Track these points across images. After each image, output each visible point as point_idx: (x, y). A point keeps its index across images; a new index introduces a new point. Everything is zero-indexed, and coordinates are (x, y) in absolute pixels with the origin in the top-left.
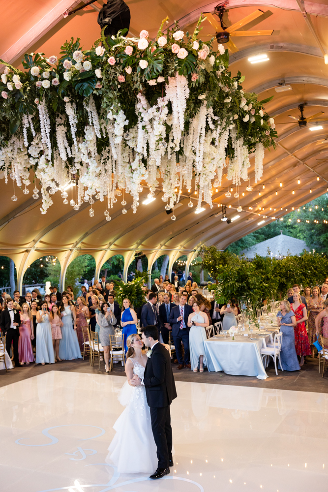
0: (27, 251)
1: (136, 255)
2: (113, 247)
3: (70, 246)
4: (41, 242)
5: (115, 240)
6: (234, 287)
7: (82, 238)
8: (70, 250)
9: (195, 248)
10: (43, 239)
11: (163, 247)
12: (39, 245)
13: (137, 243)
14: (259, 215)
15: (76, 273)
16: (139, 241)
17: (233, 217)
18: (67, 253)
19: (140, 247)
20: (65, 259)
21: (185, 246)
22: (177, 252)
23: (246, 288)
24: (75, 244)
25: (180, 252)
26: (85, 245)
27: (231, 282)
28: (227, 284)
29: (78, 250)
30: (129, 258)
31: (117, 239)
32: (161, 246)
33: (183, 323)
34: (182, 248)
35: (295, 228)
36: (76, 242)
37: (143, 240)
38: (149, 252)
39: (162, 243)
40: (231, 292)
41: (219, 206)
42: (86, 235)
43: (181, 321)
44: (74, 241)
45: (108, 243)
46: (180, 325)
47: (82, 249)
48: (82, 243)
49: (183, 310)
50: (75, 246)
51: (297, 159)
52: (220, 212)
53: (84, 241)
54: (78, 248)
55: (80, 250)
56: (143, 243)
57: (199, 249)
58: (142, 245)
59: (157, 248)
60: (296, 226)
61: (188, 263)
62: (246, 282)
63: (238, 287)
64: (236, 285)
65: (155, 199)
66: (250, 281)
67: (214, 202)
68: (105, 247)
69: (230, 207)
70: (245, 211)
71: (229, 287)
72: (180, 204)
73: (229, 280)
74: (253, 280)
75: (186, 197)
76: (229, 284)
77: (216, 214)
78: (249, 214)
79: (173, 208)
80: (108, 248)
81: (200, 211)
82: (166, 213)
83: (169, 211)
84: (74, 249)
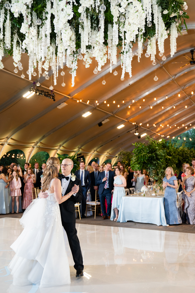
0: (2, 144)
1: (78, 155)
2: (62, 148)
3: (33, 144)
4: (12, 139)
5: (63, 144)
6: (146, 157)
7: (41, 140)
8: (33, 147)
9: (116, 155)
10: (13, 137)
11: (96, 152)
12: (10, 141)
13: (78, 147)
14: (159, 135)
16: (80, 146)
17: (142, 134)
18: (31, 149)
19: (80, 150)
20: (29, 153)
21: (110, 153)
22: (105, 157)
23: (155, 158)
24: (36, 143)
25: (106, 156)
26: (42, 144)
27: (144, 154)
28: (140, 155)
29: (38, 148)
31: (65, 142)
32: (94, 151)
34: (108, 154)
36: (37, 142)
37: (82, 146)
38: (87, 154)
39: (95, 149)
40: (143, 160)
41: (133, 124)
42: (44, 137)
44: (35, 141)
45: (59, 145)
46: (104, 186)
47: (41, 147)
48: (41, 143)
49: (108, 174)
50: (36, 145)
51: (186, 94)
52: (134, 129)
53: (42, 141)
54: (38, 146)
55: (39, 148)
56: (82, 148)
59: (91, 152)
62: (155, 154)
63: (149, 157)
64: (147, 155)
65: (91, 113)
66: (158, 153)
67: (130, 121)
68: (57, 148)
69: (141, 124)
70: (150, 130)
71: (142, 157)
72: (108, 120)
73: (142, 152)
74: (160, 152)
75: (112, 115)
76: (142, 155)
77: (131, 131)
78: (153, 133)
79: (103, 122)
80: (59, 148)
81: (121, 127)
82: (98, 125)
83: (100, 124)
84: (35, 147)
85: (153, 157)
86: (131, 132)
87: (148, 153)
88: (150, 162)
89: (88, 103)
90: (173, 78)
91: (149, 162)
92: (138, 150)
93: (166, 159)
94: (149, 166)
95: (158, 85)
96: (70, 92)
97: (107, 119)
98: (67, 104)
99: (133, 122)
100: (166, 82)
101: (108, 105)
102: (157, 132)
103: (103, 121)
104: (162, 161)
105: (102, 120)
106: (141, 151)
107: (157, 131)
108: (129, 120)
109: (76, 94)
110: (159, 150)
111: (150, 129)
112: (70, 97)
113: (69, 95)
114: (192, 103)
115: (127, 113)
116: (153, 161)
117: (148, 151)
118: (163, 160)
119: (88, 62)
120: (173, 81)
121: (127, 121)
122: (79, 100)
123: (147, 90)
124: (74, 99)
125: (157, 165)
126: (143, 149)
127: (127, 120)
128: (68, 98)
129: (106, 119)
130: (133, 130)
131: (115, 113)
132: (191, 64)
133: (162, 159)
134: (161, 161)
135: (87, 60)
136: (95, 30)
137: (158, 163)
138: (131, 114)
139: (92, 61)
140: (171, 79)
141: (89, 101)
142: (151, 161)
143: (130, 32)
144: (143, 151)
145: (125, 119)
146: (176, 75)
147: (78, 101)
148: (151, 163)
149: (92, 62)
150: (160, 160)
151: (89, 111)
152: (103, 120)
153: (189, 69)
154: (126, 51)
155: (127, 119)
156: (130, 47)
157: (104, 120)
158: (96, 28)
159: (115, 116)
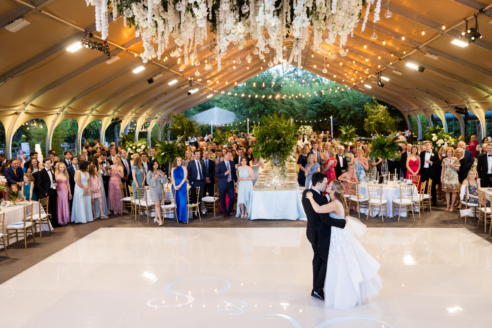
0: (16, 113)
1: (113, 120)
2: (94, 112)
3: (58, 110)
4: (31, 105)
7: (70, 103)
8: (57, 114)
9: (157, 116)
10: (33, 102)
11: (134, 114)
12: (29, 108)
13: (113, 110)
14: (211, 89)
15: (60, 136)
16: (115, 108)
17: (193, 89)
18: (54, 116)
19: (116, 113)
20: (52, 122)
21: (150, 114)
22: (143, 119)
24: (62, 108)
25: (145, 119)
26: (71, 110)
29: (65, 114)
30: (106, 123)
31: (98, 106)
32: (132, 113)
33: (230, 176)
34: (148, 116)
35: (221, 102)
36: (64, 106)
37: (119, 107)
39: (133, 110)
42: (74, 99)
43: (228, 175)
44: (61, 105)
45: (90, 108)
46: (228, 179)
47: (69, 113)
48: (69, 107)
49: (229, 165)
50: (62, 111)
52: (186, 84)
53: (70, 106)
54: (65, 112)
55: (67, 114)
56: (119, 110)
57: (160, 117)
58: (118, 112)
59: (128, 115)
60: (222, 101)
61: (150, 130)
65: (144, 68)
67: (186, 76)
68: (87, 112)
69: (199, 80)
70: (203, 85)
72: (161, 75)
77: (182, 86)
78: (204, 88)
79: (155, 79)
80: (91, 113)
82: (147, 82)
83: (151, 81)
84: (61, 113)
86: (182, 88)
96: (123, 42)
98: (120, 58)
99: (188, 77)
102: (209, 87)
103: (155, 76)
105: (153, 75)
107: (209, 85)
108: (184, 75)
109: (132, 46)
112: (124, 49)
113: (123, 46)
121: (181, 75)
122: (138, 53)
124: (131, 52)
128: (122, 50)
129: (159, 74)
130: (185, 86)
145: (179, 73)
147: (136, 55)
151: (142, 65)
155: (181, 73)
159: (171, 70)
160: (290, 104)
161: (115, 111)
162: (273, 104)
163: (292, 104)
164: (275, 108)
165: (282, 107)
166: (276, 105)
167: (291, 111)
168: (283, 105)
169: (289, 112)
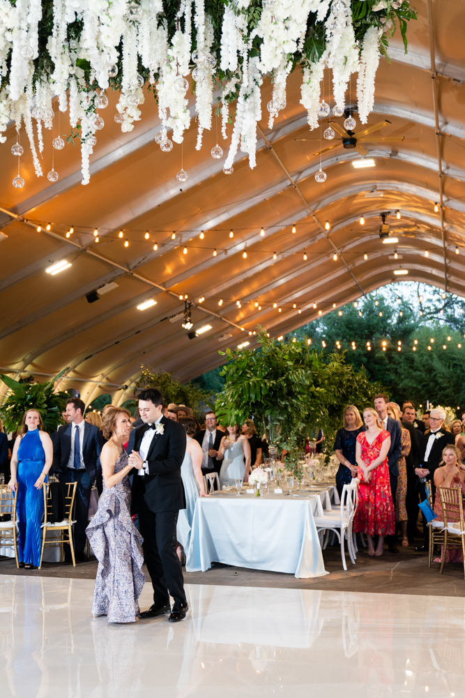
1: (20, 381)
9: (127, 383)
11: (71, 374)
13: (23, 360)
14: (243, 329)
16: (28, 357)
17: (200, 327)
19: (29, 368)
21: (109, 376)
22: (95, 388)
25: (100, 387)
27: (255, 379)
28: (245, 382)
34: (104, 380)
37: (35, 356)
38: (46, 379)
39: (69, 365)
40: (256, 397)
41: (181, 298)
51: (319, 225)
52: (179, 313)
56: (34, 361)
57: (133, 385)
58: (34, 365)
62: (284, 380)
63: (270, 388)
64: (265, 384)
65: (70, 265)
66: (293, 377)
67: (173, 292)
69: (201, 300)
70: (221, 318)
71: (252, 388)
72: (114, 285)
73: (248, 375)
74: (299, 376)
75: (126, 272)
76: (251, 383)
77: (173, 316)
78: (227, 325)
79: (101, 292)
81: (146, 305)
82: (86, 300)
83: (92, 297)
85: (281, 388)
86: (172, 320)
87: (265, 378)
88: (271, 402)
89: (68, 235)
90: (294, 179)
91: (269, 404)
92: (237, 369)
93: (311, 394)
94: (267, 412)
95: (251, 198)
96: (16, 202)
97: (113, 283)
98: (7, 236)
99: (179, 295)
100: (273, 189)
101: (126, 244)
102: (238, 323)
103: (101, 287)
104: (304, 399)
105: (99, 285)
106: (247, 373)
107: (238, 319)
108: (170, 289)
109: (34, 209)
110: (296, 369)
111: (222, 313)
112: (16, 216)
113: (14, 210)
114: (332, 247)
115: (164, 268)
116: (279, 400)
117: (266, 373)
118: (305, 396)
119: (129, 116)
120: (292, 188)
121: (164, 289)
122: (44, 226)
123: (224, 209)
124: (29, 223)
125: (290, 410)
126: (251, 366)
127: (164, 287)
128: (12, 218)
129: (110, 282)
130: (177, 316)
131: (135, 267)
132: (345, 147)
133: (304, 394)
134: (300, 399)
135: (126, 109)
136: (161, 27)
137: (292, 405)
138: (174, 271)
139: (140, 113)
140: (289, 183)
141: (72, 231)
142: (273, 400)
143: (274, 44)
144: (252, 371)
145: (160, 285)
146: (300, 173)
147: (39, 229)
148: (275, 404)
149: (140, 117)
150: (297, 399)
151: (65, 257)
152: (101, 284)
153: (336, 158)
154: (244, 93)
155: (164, 285)
156: (257, 83)
157: (104, 285)
158: (165, 20)
159: (135, 275)
160: (426, 371)
161: (27, 363)
162: (389, 370)
163: (430, 370)
164: (393, 377)
165: (409, 376)
166: (396, 372)
167: (428, 385)
168: (410, 370)
169: (424, 386)
